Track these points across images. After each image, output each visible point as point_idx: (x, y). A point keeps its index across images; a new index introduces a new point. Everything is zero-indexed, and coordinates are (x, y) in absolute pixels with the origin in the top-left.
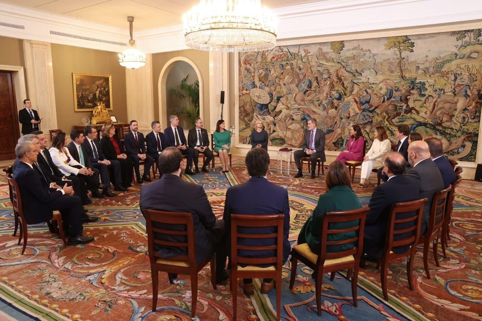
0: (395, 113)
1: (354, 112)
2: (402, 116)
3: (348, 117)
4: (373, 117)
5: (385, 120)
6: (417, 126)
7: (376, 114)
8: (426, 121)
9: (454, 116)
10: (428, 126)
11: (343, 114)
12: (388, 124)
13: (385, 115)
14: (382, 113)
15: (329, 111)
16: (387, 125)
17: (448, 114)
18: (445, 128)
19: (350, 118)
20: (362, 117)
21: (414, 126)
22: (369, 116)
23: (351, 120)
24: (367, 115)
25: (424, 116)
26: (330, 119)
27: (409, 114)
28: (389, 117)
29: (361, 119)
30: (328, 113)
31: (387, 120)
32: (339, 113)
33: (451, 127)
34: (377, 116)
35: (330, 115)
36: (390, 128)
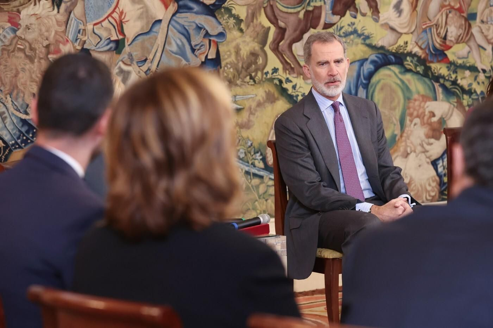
0: (301, 15)
1: (140, 17)
2: (327, 26)
3: (117, 42)
4: (221, 35)
5: (267, 48)
6: (378, 66)
7: (232, 21)
8: (401, 42)
9: (473, 16)
10: (409, 63)
11: (90, 27)
12: (280, 66)
13: (267, 23)
14: (253, 16)
15: (25, 13)
16: (275, 70)
17: (460, 10)
18: (455, 67)
19: (127, 49)
20: (176, 40)
21: (368, 67)
22: (207, 35)
23: (130, 56)
24: (199, 28)
25: (395, 22)
26: (31, 59)
27: (348, 18)
28: (282, 31)
29: (174, 48)
30: (15, 25)
31: (276, 49)
32: (73, 24)
33: (471, 61)
34: (236, 33)
35: (30, 37)
36: (288, 86)
